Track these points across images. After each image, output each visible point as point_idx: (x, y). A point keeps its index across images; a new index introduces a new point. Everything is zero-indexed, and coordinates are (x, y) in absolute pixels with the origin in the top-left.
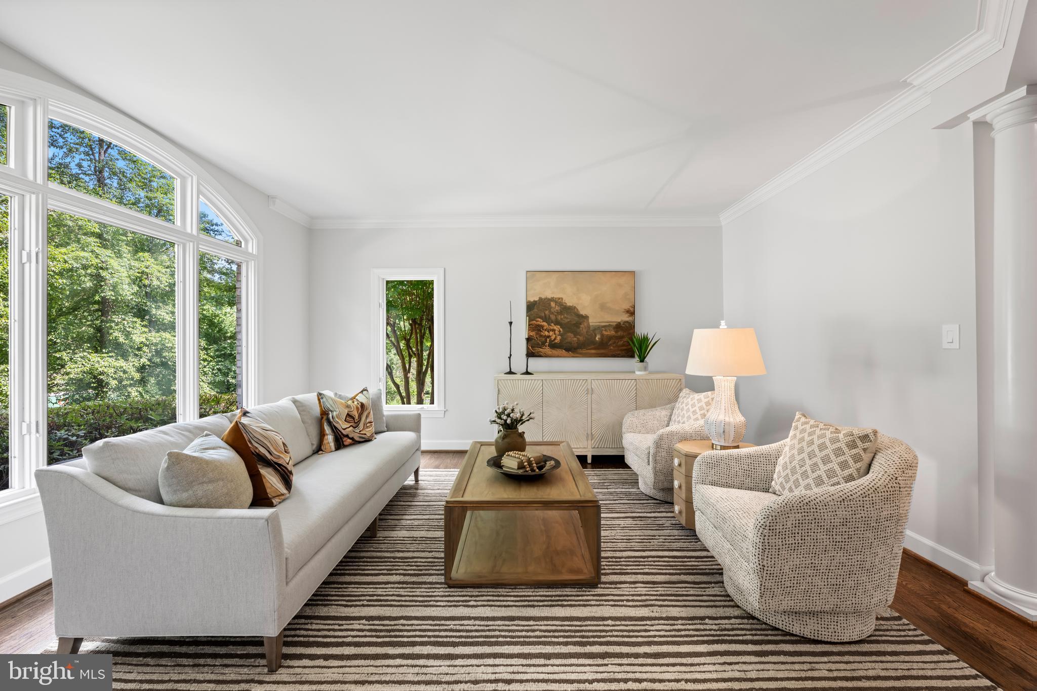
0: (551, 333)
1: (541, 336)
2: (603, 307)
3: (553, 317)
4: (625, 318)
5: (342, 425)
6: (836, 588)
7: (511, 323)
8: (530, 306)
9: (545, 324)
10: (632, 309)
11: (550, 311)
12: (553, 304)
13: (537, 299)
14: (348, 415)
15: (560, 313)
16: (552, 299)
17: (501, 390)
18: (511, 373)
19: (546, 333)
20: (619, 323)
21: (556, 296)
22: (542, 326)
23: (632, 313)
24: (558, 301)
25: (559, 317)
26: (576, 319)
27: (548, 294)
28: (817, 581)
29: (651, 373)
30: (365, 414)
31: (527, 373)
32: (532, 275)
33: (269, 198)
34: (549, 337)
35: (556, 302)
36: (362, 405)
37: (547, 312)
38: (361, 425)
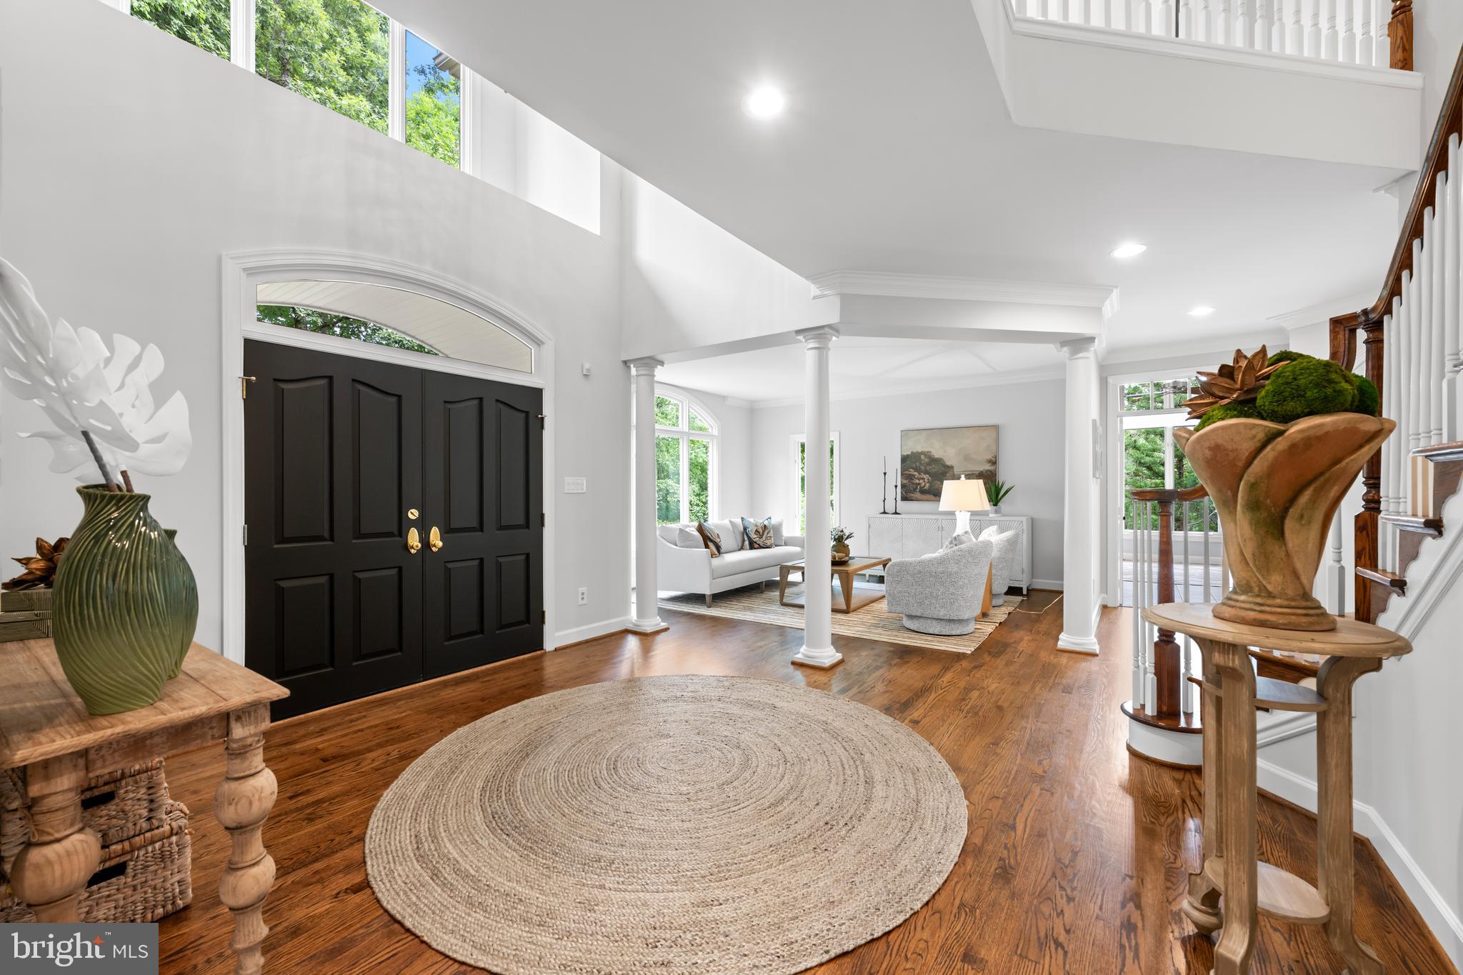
0: (921, 481)
1: (913, 483)
2: (967, 458)
3: (923, 468)
4: (988, 467)
5: (753, 536)
6: (920, 604)
7: (885, 474)
8: (904, 459)
9: (916, 473)
10: (994, 459)
11: (920, 463)
12: (923, 457)
13: (909, 453)
14: (756, 531)
15: (929, 464)
16: (922, 453)
17: (871, 526)
18: (884, 513)
19: (917, 481)
20: (982, 472)
21: (926, 450)
22: (914, 476)
23: (994, 462)
24: (927, 454)
25: (928, 468)
26: (943, 469)
27: (919, 449)
28: (910, 599)
29: (1003, 516)
30: (766, 531)
31: (896, 513)
32: (906, 434)
33: (724, 398)
34: (919, 484)
35: (925, 455)
36: (765, 526)
37: (918, 464)
38: (764, 537)
